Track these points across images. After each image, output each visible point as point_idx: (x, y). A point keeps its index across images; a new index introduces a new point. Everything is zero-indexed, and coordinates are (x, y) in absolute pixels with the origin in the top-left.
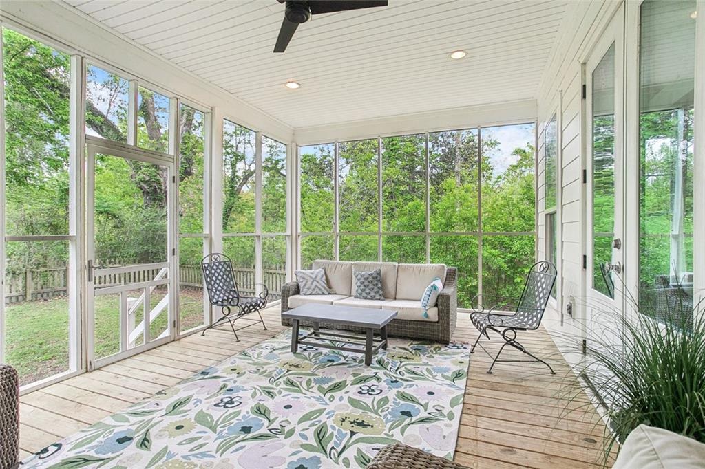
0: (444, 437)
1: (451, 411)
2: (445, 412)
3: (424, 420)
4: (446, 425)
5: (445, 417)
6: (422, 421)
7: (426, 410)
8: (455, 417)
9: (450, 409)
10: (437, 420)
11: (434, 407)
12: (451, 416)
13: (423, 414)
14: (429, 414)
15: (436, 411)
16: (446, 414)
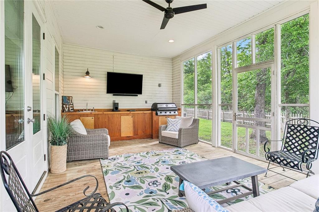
0: (109, 180)
1: (112, 189)
2: (114, 188)
3: (120, 182)
4: (111, 183)
5: (113, 186)
6: (121, 181)
7: (122, 185)
8: (109, 188)
9: (112, 190)
10: (116, 184)
11: (120, 188)
12: (111, 187)
13: (122, 183)
14: (120, 185)
15: (118, 187)
16: (113, 187)
